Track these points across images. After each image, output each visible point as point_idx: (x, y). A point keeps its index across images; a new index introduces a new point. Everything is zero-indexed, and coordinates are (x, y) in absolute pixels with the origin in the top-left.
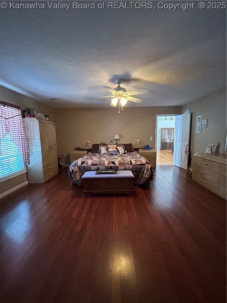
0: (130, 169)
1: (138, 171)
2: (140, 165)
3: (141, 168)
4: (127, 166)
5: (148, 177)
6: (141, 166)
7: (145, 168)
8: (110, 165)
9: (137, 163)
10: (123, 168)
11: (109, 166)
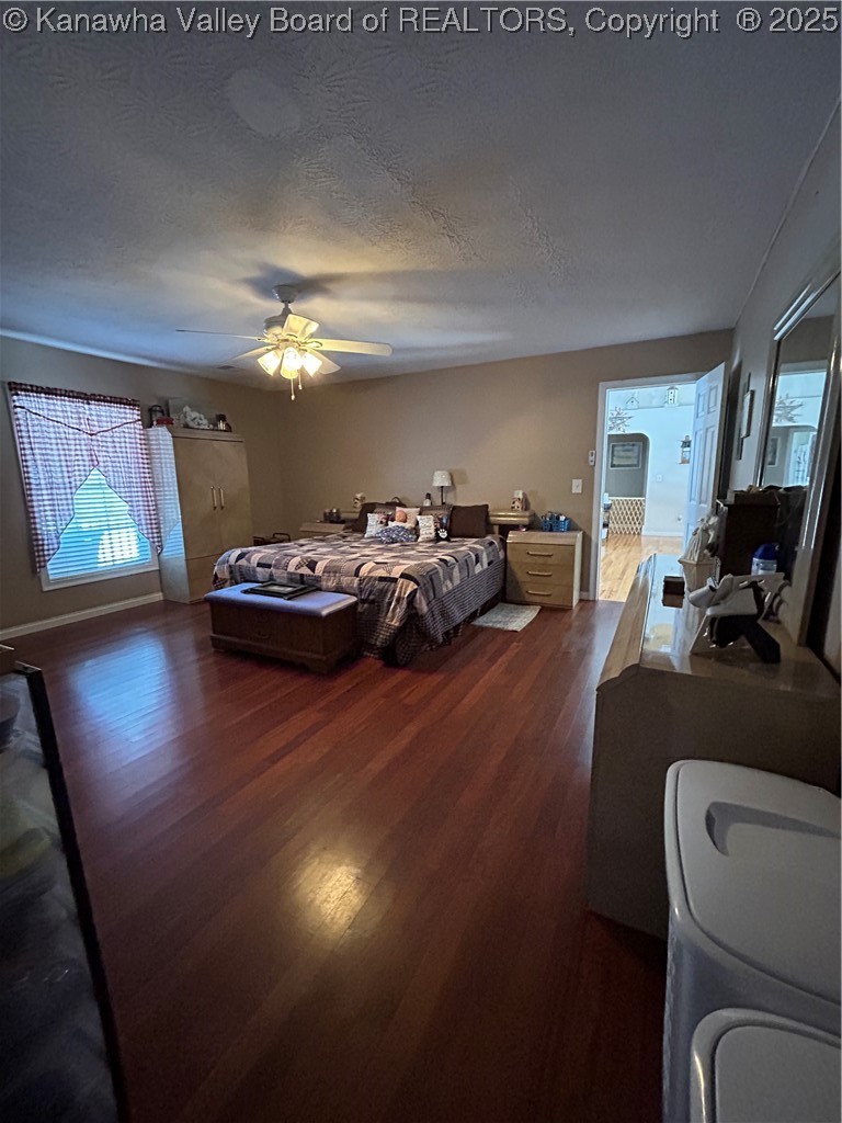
0: (352, 591)
1: (373, 602)
2: (381, 579)
3: (383, 592)
4: (345, 581)
5: (397, 624)
6: (383, 584)
7: (394, 592)
8: (299, 571)
9: (373, 574)
10: (331, 584)
11: (295, 574)
